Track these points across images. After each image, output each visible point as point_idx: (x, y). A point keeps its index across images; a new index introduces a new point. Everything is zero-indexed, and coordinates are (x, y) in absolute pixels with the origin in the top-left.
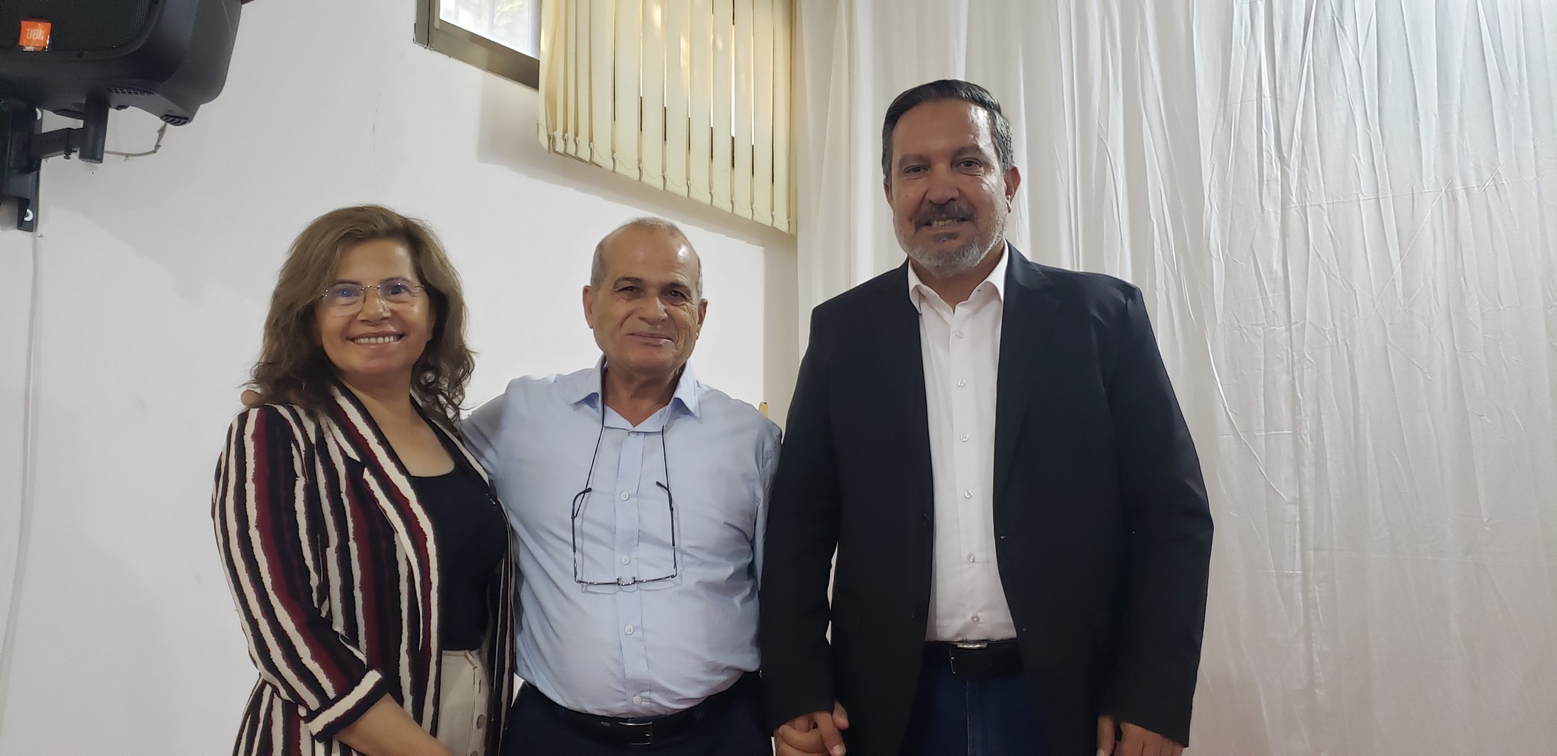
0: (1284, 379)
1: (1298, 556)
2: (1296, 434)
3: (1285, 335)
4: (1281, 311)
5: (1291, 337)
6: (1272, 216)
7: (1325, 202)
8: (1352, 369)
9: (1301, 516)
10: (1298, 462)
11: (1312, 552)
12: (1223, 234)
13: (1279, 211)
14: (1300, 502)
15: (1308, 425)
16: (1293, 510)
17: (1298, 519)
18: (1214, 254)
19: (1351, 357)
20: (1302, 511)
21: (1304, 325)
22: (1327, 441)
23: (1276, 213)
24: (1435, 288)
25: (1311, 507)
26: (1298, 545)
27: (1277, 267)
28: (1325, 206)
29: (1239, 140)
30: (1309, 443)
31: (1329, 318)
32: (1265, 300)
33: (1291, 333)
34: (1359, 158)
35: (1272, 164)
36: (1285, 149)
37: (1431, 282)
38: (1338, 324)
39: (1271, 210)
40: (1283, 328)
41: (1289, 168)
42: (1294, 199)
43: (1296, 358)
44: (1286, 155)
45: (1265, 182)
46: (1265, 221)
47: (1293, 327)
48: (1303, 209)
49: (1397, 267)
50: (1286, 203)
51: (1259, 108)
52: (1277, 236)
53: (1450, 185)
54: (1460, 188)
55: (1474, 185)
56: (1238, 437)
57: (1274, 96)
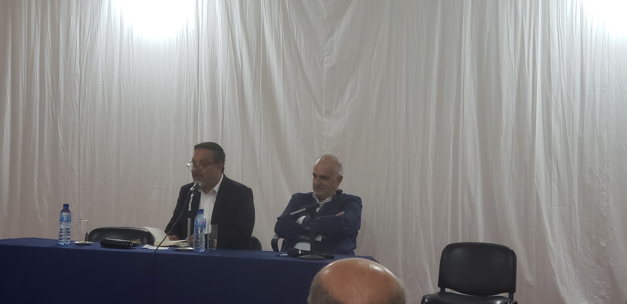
0: (77, 134)
1: (77, 186)
2: (79, 151)
3: (78, 121)
4: (78, 114)
5: (80, 122)
6: (77, 85)
7: (90, 83)
8: (94, 133)
9: (79, 175)
10: (79, 159)
11: (81, 185)
12: (64, 89)
13: (79, 84)
14: (79, 170)
15: (82, 148)
16: (77, 173)
17: (78, 175)
18: (61, 95)
19: (94, 129)
20: (79, 173)
21: (83, 119)
22: (86, 153)
23: (78, 84)
24: (115, 111)
25: (81, 172)
26: (78, 183)
27: (77, 101)
28: (90, 85)
29: (70, 61)
30: (82, 154)
31: (89, 118)
32: (74, 110)
33: (80, 121)
34: (99, 71)
35: (78, 69)
36: (81, 65)
37: (114, 110)
38: (91, 119)
39: (77, 83)
40: (78, 119)
41: (82, 71)
42: (83, 81)
43: (80, 129)
44: (82, 67)
45: (76, 75)
46: (75, 87)
47: (80, 120)
48: (85, 84)
49: (107, 105)
50: (81, 82)
51: (76, 52)
52: (78, 92)
53: (120, 83)
54: (122, 84)
55: (125, 84)
56: (64, 151)
57: (80, 49)
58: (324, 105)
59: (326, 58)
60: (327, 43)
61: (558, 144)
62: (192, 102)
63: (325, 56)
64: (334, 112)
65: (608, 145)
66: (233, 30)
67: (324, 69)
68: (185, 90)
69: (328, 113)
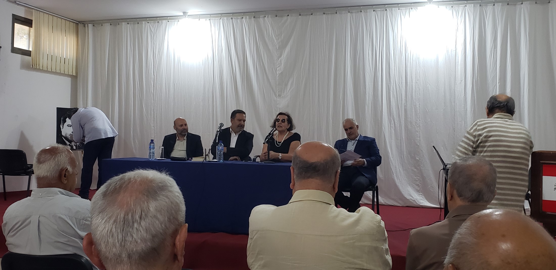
0: (153, 108)
1: (153, 134)
2: (154, 116)
3: (153, 102)
4: (153, 98)
9: (154, 129)
10: (154, 121)
11: (155, 134)
12: (146, 85)
15: (155, 115)
16: (153, 127)
18: (144, 89)
19: (161, 106)
21: (155, 101)
22: (158, 118)
24: (172, 96)
25: (155, 127)
27: (153, 91)
28: (159, 83)
29: (148, 71)
30: (156, 118)
31: (159, 100)
32: (151, 96)
34: (163, 76)
35: (152, 75)
36: (154, 73)
39: (152, 82)
43: (154, 105)
44: (154, 75)
45: (151, 78)
46: (151, 84)
48: (156, 83)
49: (168, 93)
50: (154, 82)
51: (151, 67)
52: (153, 87)
53: (174, 82)
54: (175, 83)
55: (177, 82)
56: (146, 117)
57: (153, 65)
58: (278, 92)
59: (278, 68)
60: (279, 60)
61: (394, 109)
62: (211, 91)
63: (278, 67)
64: (283, 95)
65: (419, 109)
66: (231, 55)
67: (277, 74)
68: (207, 85)
69: (280, 96)
